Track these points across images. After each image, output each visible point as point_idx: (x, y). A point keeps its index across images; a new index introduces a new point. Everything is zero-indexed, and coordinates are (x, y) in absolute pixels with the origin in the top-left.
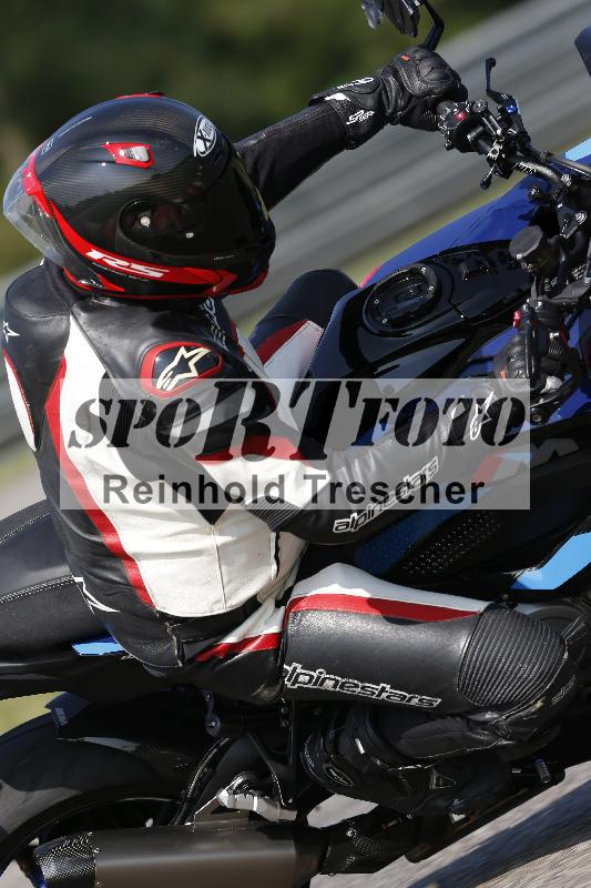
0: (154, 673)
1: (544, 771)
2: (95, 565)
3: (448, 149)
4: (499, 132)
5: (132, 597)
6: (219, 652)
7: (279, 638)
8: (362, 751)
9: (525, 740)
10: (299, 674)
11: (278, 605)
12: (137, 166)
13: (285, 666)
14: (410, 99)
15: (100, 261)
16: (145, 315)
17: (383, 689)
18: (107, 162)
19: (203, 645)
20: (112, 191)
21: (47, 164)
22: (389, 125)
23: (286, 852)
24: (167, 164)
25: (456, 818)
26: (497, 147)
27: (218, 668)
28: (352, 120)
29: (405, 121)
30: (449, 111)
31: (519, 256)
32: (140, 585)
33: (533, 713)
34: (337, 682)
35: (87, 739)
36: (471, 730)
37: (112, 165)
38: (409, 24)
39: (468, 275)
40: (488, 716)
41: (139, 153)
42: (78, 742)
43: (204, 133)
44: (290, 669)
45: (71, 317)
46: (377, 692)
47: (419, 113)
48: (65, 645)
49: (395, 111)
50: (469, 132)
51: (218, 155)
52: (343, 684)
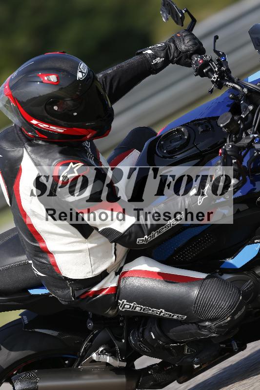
0: (63, 303)
1: (235, 346)
2: (36, 256)
3: (196, 75)
4: (216, 69)
5: (52, 270)
6: (90, 294)
7: (117, 288)
8: (154, 338)
9: (223, 334)
10: (125, 304)
11: (116, 274)
12: (53, 84)
13: (119, 301)
14: (180, 53)
15: (36, 125)
16: (56, 148)
17: (161, 311)
18: (40, 82)
19: (83, 291)
20: (41, 95)
21: (14, 82)
22: (171, 64)
23: (122, 380)
24: (66, 83)
25: (196, 366)
26: (216, 76)
27: (90, 301)
28: (154, 62)
29: (178, 62)
30: (196, 59)
31: (221, 125)
32: (55, 265)
33: (226, 323)
34: (142, 308)
35: (36, 330)
36: (200, 329)
37: (41, 83)
38: (180, 21)
39: (202, 132)
40: (207, 323)
41: (53, 78)
42: (32, 331)
43: (82, 70)
44: (121, 302)
45: (24, 149)
46: (159, 313)
47: (184, 59)
48: (25, 290)
49: (173, 58)
50: (204, 69)
51: (88, 80)
52: (144, 309)
